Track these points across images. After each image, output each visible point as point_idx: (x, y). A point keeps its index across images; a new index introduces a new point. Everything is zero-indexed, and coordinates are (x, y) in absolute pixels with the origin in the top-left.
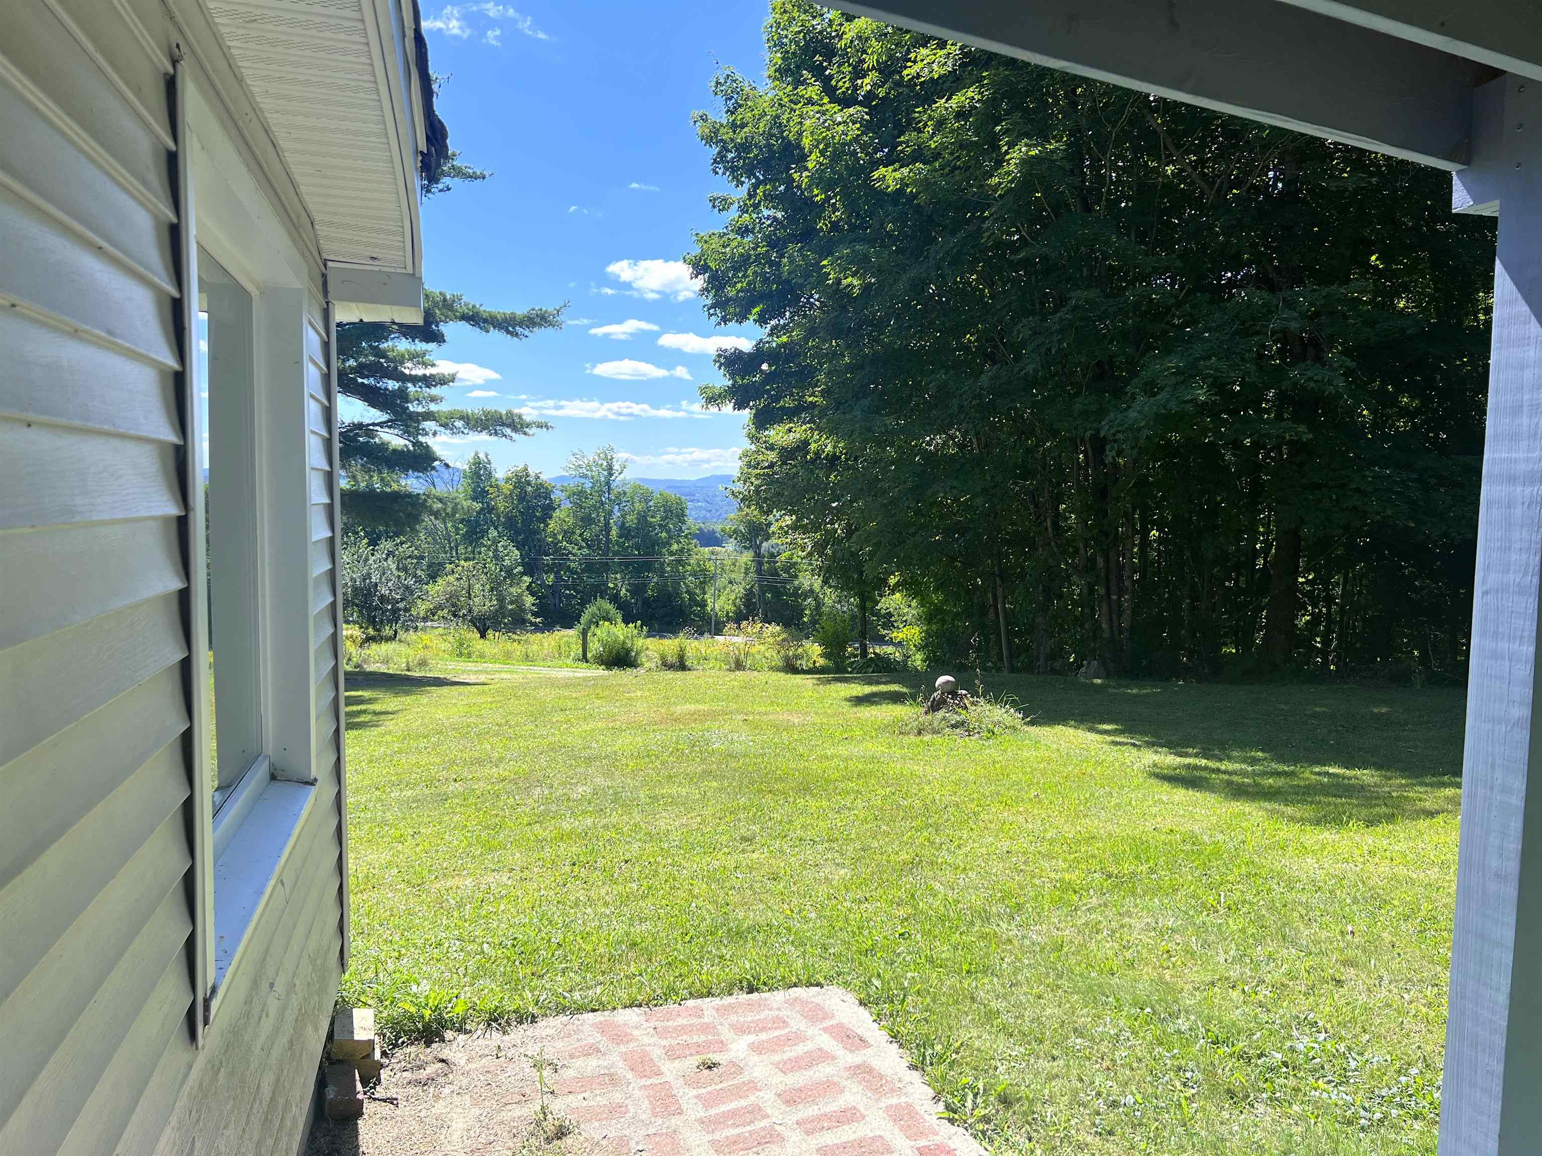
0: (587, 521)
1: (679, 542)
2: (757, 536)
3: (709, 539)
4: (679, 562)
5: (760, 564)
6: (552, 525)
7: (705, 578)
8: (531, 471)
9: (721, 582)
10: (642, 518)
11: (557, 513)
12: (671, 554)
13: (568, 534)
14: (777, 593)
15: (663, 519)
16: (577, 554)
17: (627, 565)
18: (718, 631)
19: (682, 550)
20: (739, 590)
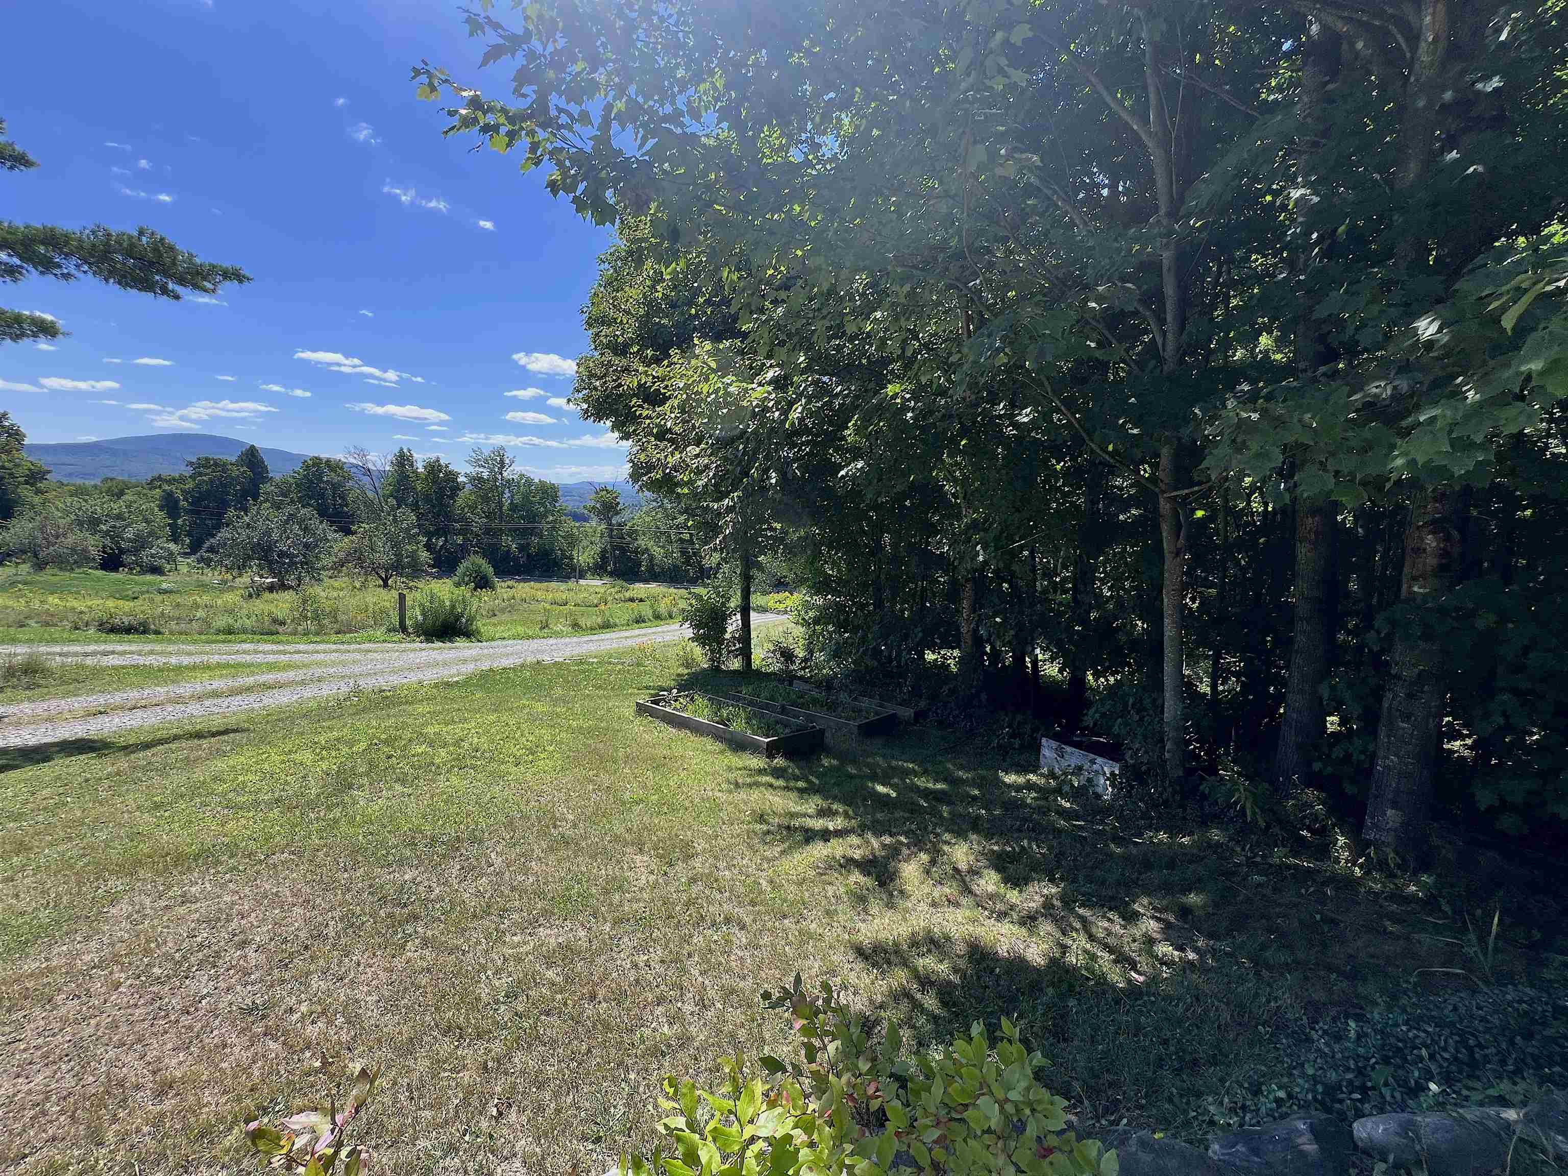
0: (486, 499)
1: (553, 515)
2: (609, 512)
3: (578, 517)
4: (554, 528)
5: (612, 530)
6: (460, 501)
7: (572, 540)
8: (442, 462)
9: (585, 543)
10: (526, 497)
11: (461, 494)
12: (547, 523)
13: (472, 508)
14: (623, 550)
15: (541, 499)
16: (478, 522)
17: (515, 530)
18: (582, 577)
19: (555, 521)
20: (598, 549)
